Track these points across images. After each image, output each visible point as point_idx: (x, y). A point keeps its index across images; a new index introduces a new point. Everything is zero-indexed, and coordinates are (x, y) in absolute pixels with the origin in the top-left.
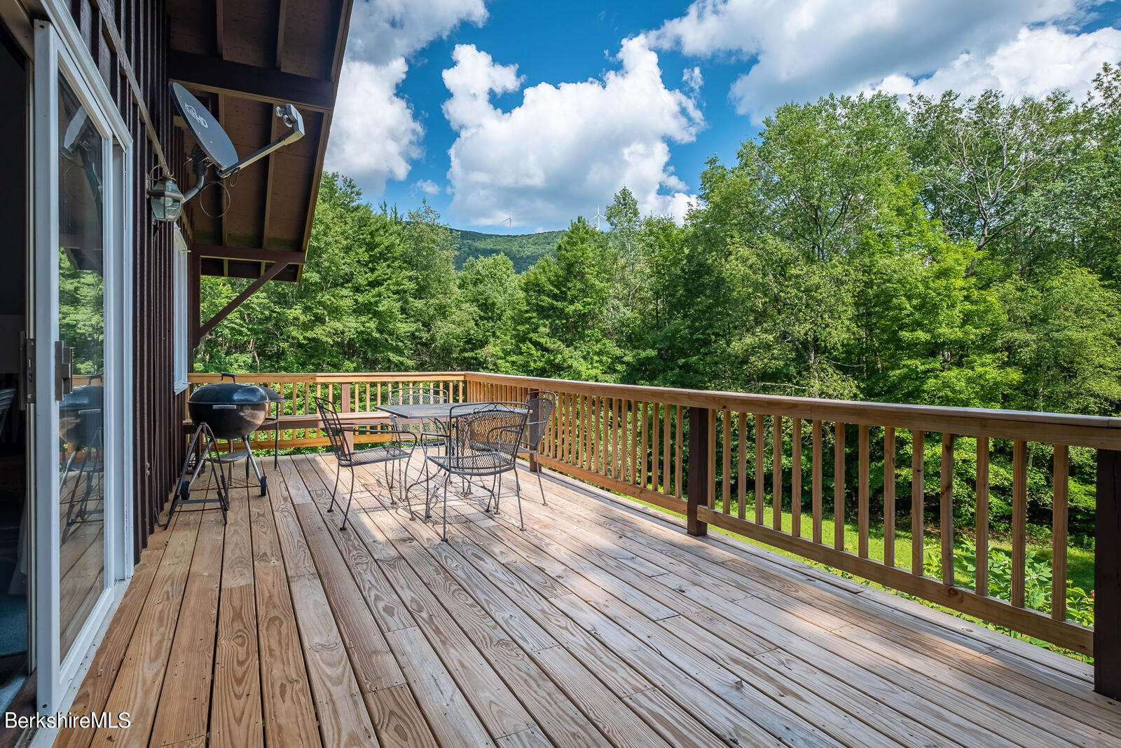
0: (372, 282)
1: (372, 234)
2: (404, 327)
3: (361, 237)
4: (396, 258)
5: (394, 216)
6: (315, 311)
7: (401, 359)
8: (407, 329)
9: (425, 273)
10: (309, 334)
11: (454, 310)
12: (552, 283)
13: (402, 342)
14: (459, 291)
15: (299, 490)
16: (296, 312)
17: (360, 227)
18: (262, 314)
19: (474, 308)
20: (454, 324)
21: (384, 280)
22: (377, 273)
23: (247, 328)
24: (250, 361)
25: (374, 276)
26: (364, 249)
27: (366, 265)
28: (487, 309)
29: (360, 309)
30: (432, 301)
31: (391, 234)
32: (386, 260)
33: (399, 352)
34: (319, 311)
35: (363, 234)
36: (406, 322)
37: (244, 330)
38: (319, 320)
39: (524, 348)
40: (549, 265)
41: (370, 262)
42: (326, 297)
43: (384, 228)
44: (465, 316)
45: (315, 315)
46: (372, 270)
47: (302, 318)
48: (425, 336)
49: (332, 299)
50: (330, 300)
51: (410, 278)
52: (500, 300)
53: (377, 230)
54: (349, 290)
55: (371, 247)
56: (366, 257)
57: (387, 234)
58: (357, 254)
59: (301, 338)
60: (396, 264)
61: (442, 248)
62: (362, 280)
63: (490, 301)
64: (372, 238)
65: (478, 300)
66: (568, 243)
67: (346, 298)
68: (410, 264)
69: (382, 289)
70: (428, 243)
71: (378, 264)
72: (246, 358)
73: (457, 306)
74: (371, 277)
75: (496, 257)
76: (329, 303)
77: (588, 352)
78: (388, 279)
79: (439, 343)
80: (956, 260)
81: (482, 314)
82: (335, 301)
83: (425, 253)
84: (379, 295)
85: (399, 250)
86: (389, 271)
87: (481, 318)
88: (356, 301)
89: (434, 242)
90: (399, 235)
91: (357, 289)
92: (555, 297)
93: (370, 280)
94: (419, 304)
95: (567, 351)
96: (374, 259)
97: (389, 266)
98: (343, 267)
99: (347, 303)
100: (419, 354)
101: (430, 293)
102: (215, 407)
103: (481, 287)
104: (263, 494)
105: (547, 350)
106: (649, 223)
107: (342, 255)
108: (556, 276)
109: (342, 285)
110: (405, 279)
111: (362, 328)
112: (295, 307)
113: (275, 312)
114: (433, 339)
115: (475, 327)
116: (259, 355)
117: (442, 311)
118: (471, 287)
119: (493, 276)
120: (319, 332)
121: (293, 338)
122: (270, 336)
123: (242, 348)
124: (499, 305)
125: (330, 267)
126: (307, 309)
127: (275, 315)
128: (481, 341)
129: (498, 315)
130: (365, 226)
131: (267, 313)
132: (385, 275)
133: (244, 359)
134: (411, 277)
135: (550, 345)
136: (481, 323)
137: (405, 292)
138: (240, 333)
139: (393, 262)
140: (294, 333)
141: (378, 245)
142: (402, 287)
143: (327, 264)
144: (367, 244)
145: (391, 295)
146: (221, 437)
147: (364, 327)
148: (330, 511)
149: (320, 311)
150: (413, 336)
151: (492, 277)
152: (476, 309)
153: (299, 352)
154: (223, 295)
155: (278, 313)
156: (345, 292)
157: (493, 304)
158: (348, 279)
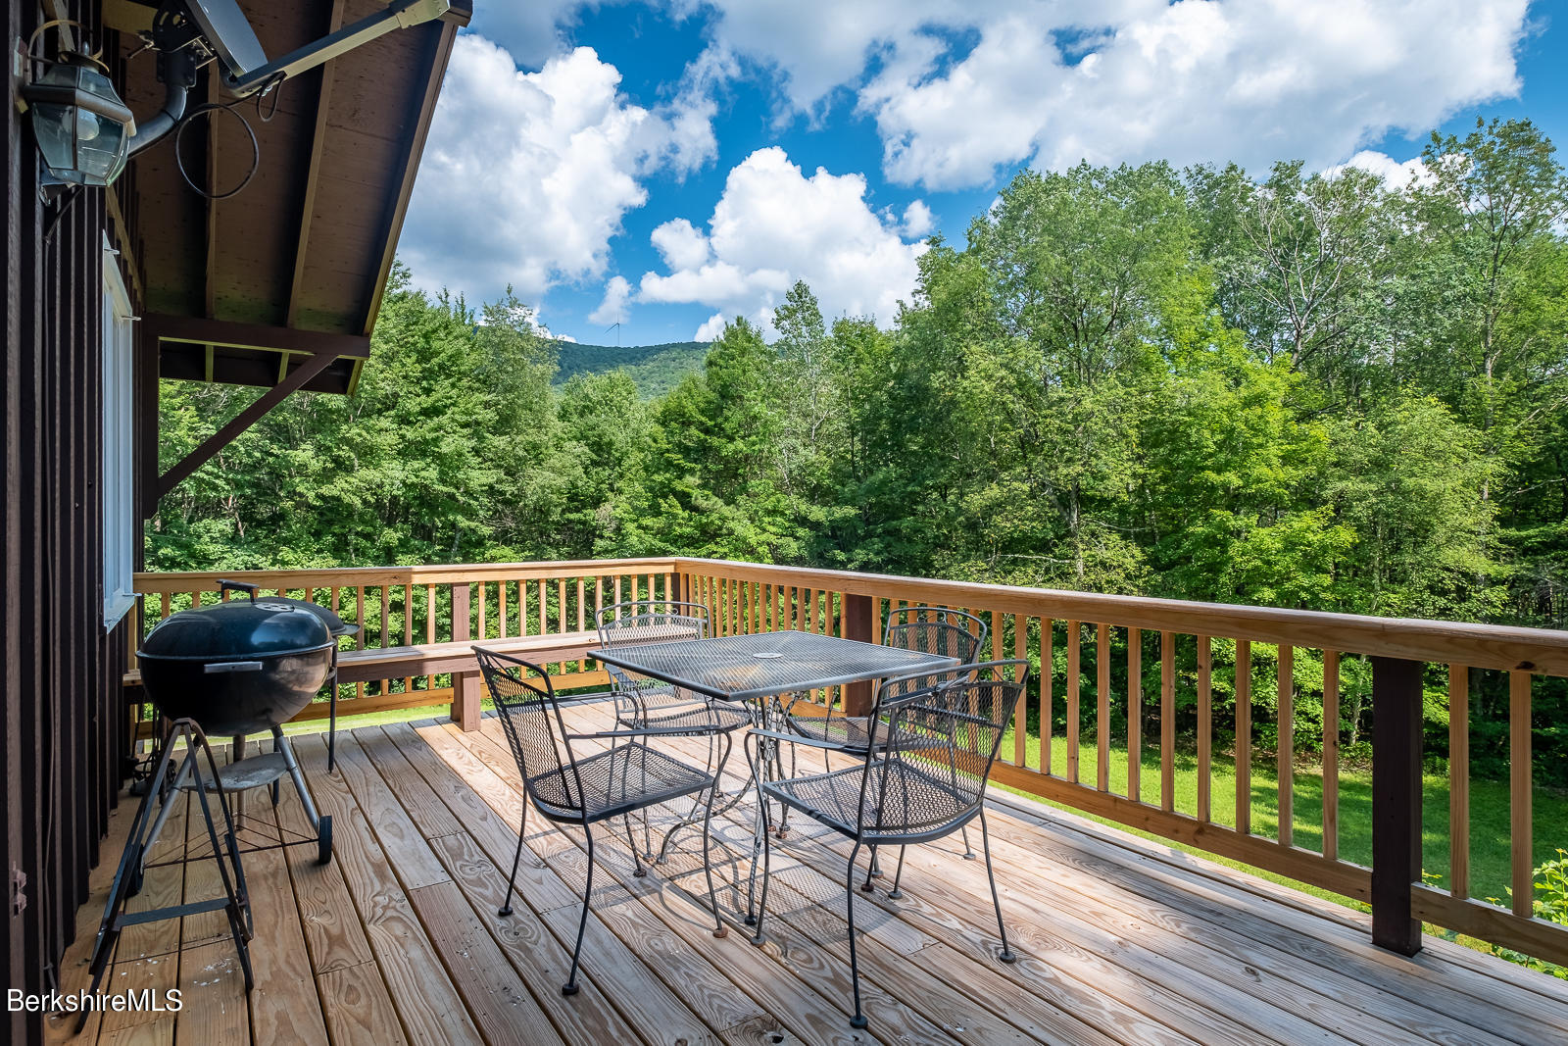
0: (427, 409)
1: (426, 336)
2: (479, 477)
3: (411, 340)
4: (464, 374)
5: (459, 311)
6: (336, 452)
7: (473, 524)
8: (484, 480)
9: (510, 396)
10: (326, 490)
11: (552, 451)
12: (702, 412)
13: (477, 499)
14: (561, 424)
15: (402, 838)
16: (304, 454)
17: (407, 326)
18: (250, 455)
19: (582, 449)
20: (553, 472)
21: (445, 406)
22: (434, 396)
23: (226, 479)
24: (229, 530)
25: (430, 400)
26: (414, 358)
27: (418, 381)
28: (602, 451)
29: (409, 451)
30: (518, 439)
31: (456, 338)
32: (449, 376)
33: (470, 514)
34: (341, 453)
35: (413, 336)
36: (480, 469)
37: (220, 482)
38: (342, 466)
39: (664, 506)
40: (696, 387)
41: (424, 378)
42: (353, 432)
43: (446, 328)
44: (569, 460)
45: (336, 460)
46: (428, 391)
47: (313, 464)
48: (509, 489)
49: (364, 433)
50: (360, 435)
51: (487, 405)
52: (620, 438)
53: (434, 331)
54: (390, 419)
55: (424, 356)
56: (416, 370)
57: (450, 338)
58: (404, 365)
59: (311, 495)
60: (465, 382)
61: (534, 362)
62: (412, 405)
63: (606, 440)
64: (428, 342)
65: (587, 438)
66: (721, 356)
67: (386, 433)
68: (484, 382)
69: (444, 419)
70: (514, 353)
71: (436, 381)
72: (224, 525)
73: (558, 447)
74: (427, 402)
75: (613, 375)
76: (359, 440)
77: (756, 512)
78: (452, 404)
79: (531, 500)
80: (1272, 384)
81: (595, 457)
82: (369, 437)
83: (510, 369)
84: (439, 428)
85: (468, 362)
86: (454, 392)
87: (595, 463)
88: (403, 437)
89: (522, 350)
90: (469, 339)
91: (404, 420)
92: (707, 431)
93: (425, 406)
94: (500, 442)
95: (727, 511)
96: (429, 375)
97: (453, 386)
98: (382, 384)
99: (389, 440)
100: (500, 518)
101: (516, 426)
102: (209, 668)
103: (592, 419)
104: (324, 859)
105: (695, 509)
106: (840, 328)
107: (381, 366)
108: (707, 402)
109: (380, 412)
110: (479, 405)
111: (415, 480)
112: (304, 446)
113: (272, 455)
114: (520, 495)
115: (584, 476)
116: (243, 519)
117: (536, 453)
118: (575, 418)
119: (608, 402)
120: (337, 487)
121: (301, 495)
122: (264, 492)
123: (215, 510)
124: (617, 445)
126: (321, 449)
127: (271, 459)
128: (592, 497)
129: (617, 459)
130: (416, 323)
131: (257, 454)
132: (447, 398)
133: (221, 527)
134: (486, 402)
135: (702, 503)
136: (593, 471)
137: (478, 423)
138: (215, 488)
139: (460, 380)
140: (299, 488)
141: (437, 354)
142: (474, 417)
144: (418, 352)
145: (458, 429)
146: (221, 732)
147: (417, 477)
148: (505, 913)
149: (345, 452)
150: (491, 491)
151: (607, 404)
152: (587, 450)
153: (311, 517)
155: (277, 456)
156: (384, 423)
157: (611, 444)
158: (389, 403)
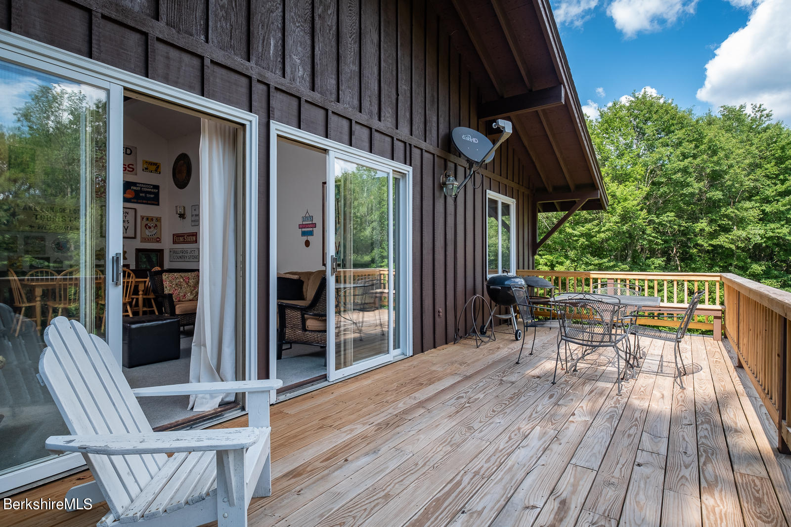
0: (782, 192)
1: (782, 149)
3: (770, 153)
6: (720, 222)
10: (714, 242)
16: (703, 225)
17: (768, 145)
23: (661, 239)
26: (773, 164)
27: (776, 178)
29: (768, 218)
34: (723, 222)
35: (772, 151)
38: (726, 230)
41: (781, 174)
42: (729, 211)
45: (721, 226)
47: (707, 229)
49: (736, 211)
54: (755, 202)
59: (706, 245)
62: (770, 192)
67: (751, 209)
76: (733, 215)
82: (739, 213)
88: (763, 211)
91: (765, 201)
99: (753, 214)
111: (772, 234)
112: (701, 221)
120: (722, 240)
125: (733, 185)
126: (711, 221)
130: (775, 142)
131: (676, 227)
140: (700, 242)
143: (729, 183)
144: (777, 159)
147: (774, 232)
149: (725, 222)
153: (706, 256)
154: (640, 217)
155: (686, 226)
158: (754, 192)
